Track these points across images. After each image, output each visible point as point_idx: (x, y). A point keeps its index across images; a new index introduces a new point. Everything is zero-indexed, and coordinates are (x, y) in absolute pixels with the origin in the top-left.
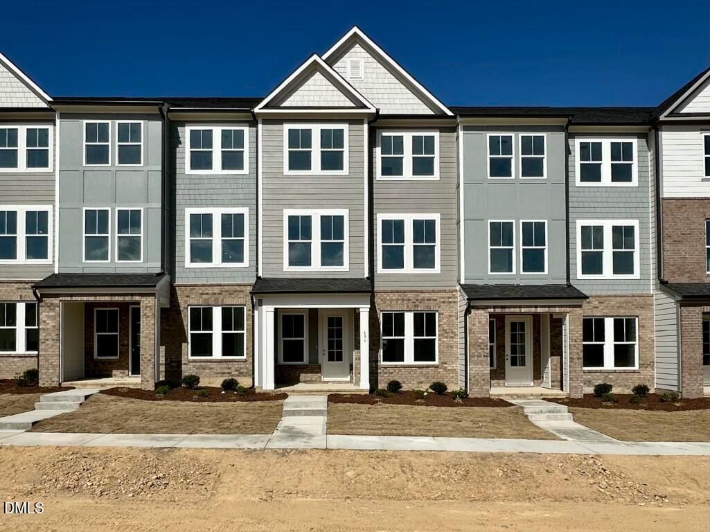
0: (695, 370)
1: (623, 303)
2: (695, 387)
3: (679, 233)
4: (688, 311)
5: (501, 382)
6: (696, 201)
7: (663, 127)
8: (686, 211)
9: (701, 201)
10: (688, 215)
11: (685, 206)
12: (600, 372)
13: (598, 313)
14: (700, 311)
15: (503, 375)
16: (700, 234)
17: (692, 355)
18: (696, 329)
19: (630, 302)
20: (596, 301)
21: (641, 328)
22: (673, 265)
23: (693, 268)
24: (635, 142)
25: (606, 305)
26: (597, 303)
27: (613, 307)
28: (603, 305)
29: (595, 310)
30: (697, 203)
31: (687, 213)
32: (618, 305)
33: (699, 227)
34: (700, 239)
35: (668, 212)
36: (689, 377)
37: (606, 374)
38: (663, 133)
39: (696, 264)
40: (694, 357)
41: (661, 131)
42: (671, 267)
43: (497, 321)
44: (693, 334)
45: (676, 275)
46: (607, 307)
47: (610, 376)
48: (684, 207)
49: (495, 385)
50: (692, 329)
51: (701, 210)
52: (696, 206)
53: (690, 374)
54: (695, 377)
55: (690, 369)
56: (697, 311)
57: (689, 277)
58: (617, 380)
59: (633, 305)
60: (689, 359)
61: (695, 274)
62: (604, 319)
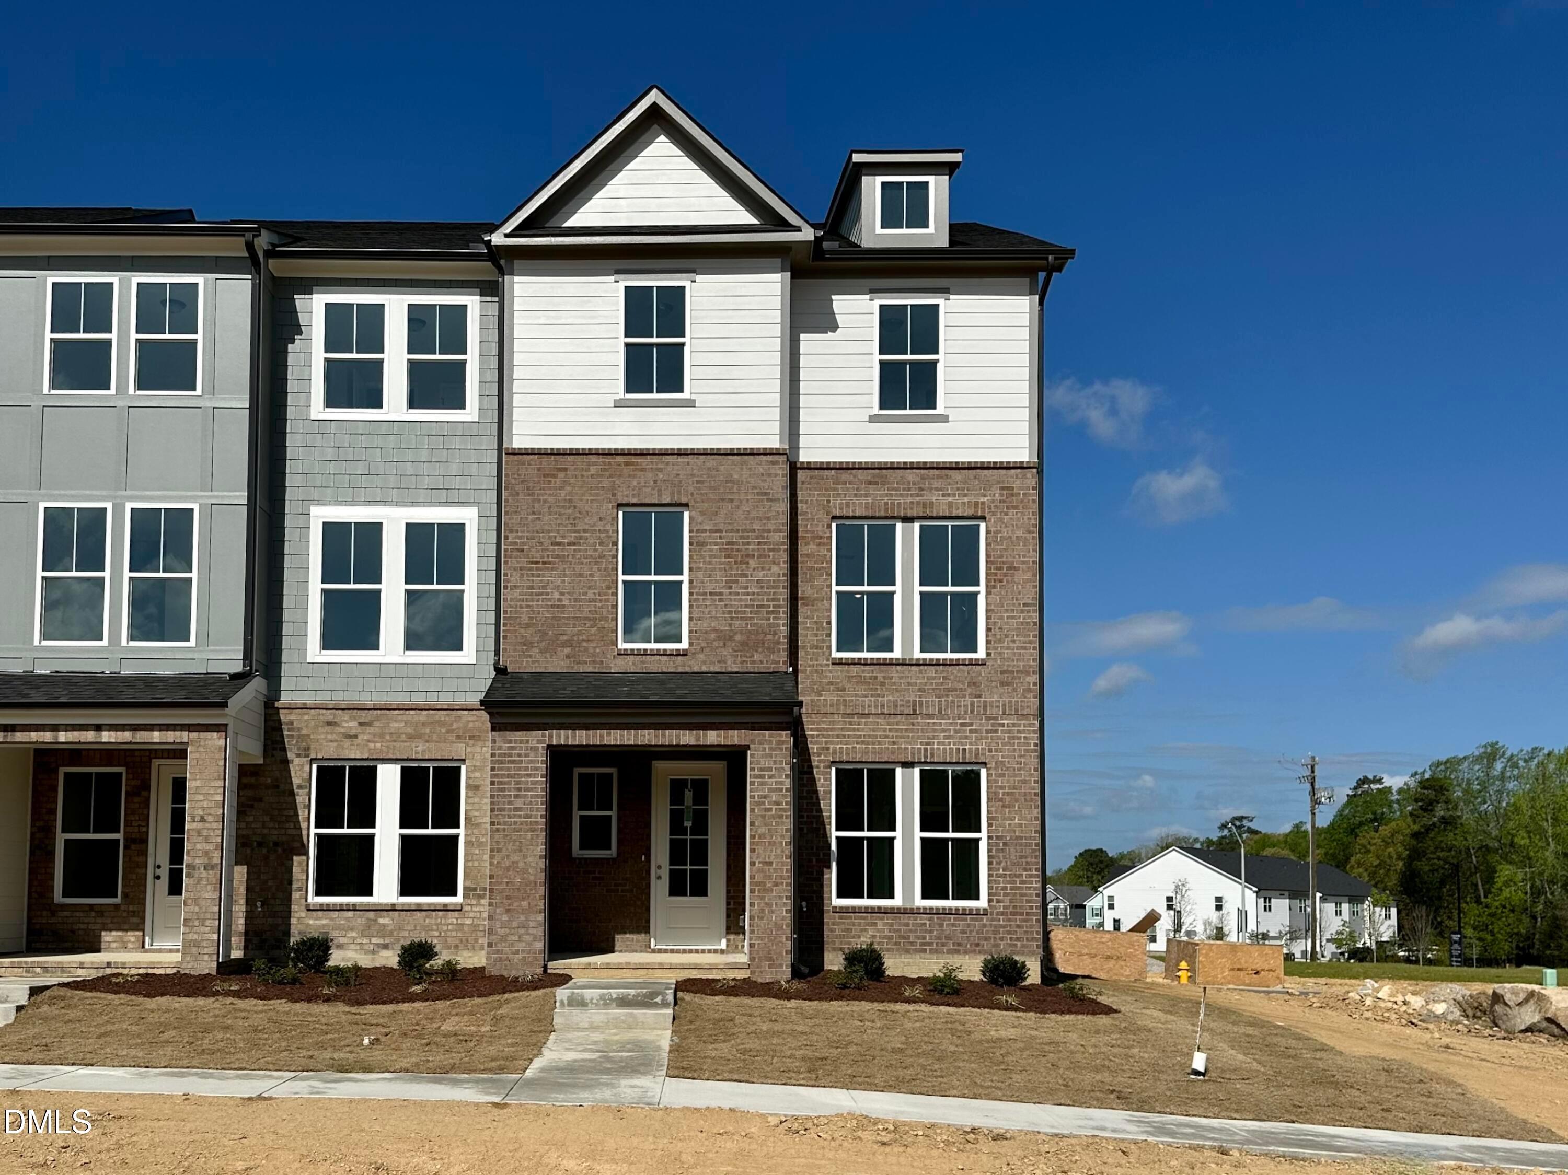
0: (523, 899)
1: (424, 724)
2: (520, 946)
3: (547, 542)
4: (510, 742)
5: (132, 937)
6: (593, 459)
7: (517, 263)
8: (565, 483)
9: (608, 459)
10: (570, 493)
11: (566, 470)
12: (354, 908)
13: (354, 752)
14: (539, 742)
15: (135, 920)
16: (601, 544)
17: (515, 858)
18: (527, 790)
19: (441, 724)
20: (352, 718)
21: (470, 794)
22: (528, 626)
23: (580, 633)
24: (472, 302)
25: (377, 731)
26: (353, 724)
27: (396, 737)
28: (370, 730)
29: (347, 743)
30: (594, 464)
31: (568, 488)
32: (410, 730)
33: (600, 526)
34: (602, 556)
35: (519, 487)
36: (505, 918)
37: (371, 915)
38: (517, 279)
39: (589, 624)
40: (521, 864)
41: (512, 274)
42: (522, 630)
43: (127, 773)
44: (519, 803)
45: (535, 651)
46: (382, 736)
47: (381, 921)
48: (561, 475)
49: (114, 945)
50: (519, 789)
51: (606, 483)
52: (593, 469)
53: (508, 911)
54: (522, 918)
55: (508, 898)
56: (533, 743)
57: (568, 657)
58: (401, 929)
59: (448, 731)
60: (508, 869)
61: (586, 649)
62: (374, 769)
